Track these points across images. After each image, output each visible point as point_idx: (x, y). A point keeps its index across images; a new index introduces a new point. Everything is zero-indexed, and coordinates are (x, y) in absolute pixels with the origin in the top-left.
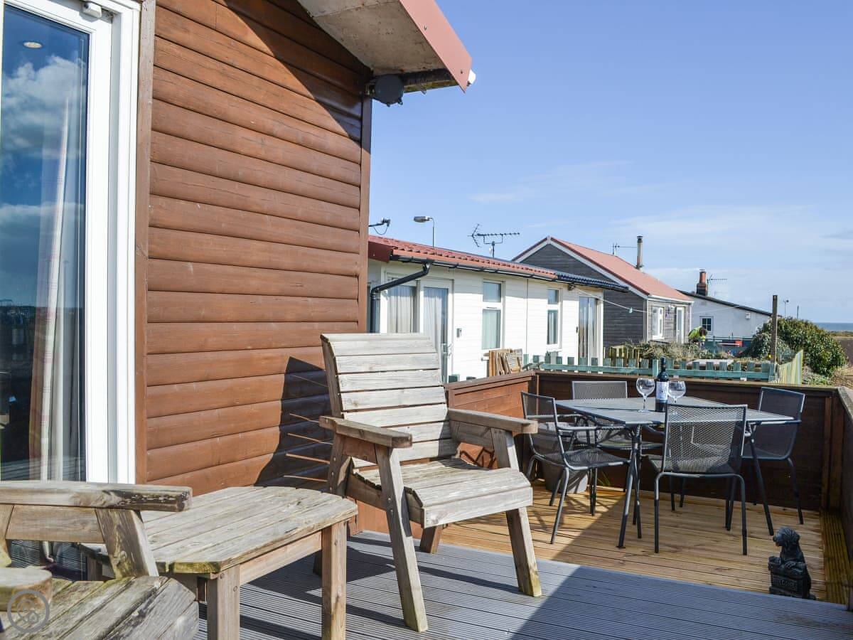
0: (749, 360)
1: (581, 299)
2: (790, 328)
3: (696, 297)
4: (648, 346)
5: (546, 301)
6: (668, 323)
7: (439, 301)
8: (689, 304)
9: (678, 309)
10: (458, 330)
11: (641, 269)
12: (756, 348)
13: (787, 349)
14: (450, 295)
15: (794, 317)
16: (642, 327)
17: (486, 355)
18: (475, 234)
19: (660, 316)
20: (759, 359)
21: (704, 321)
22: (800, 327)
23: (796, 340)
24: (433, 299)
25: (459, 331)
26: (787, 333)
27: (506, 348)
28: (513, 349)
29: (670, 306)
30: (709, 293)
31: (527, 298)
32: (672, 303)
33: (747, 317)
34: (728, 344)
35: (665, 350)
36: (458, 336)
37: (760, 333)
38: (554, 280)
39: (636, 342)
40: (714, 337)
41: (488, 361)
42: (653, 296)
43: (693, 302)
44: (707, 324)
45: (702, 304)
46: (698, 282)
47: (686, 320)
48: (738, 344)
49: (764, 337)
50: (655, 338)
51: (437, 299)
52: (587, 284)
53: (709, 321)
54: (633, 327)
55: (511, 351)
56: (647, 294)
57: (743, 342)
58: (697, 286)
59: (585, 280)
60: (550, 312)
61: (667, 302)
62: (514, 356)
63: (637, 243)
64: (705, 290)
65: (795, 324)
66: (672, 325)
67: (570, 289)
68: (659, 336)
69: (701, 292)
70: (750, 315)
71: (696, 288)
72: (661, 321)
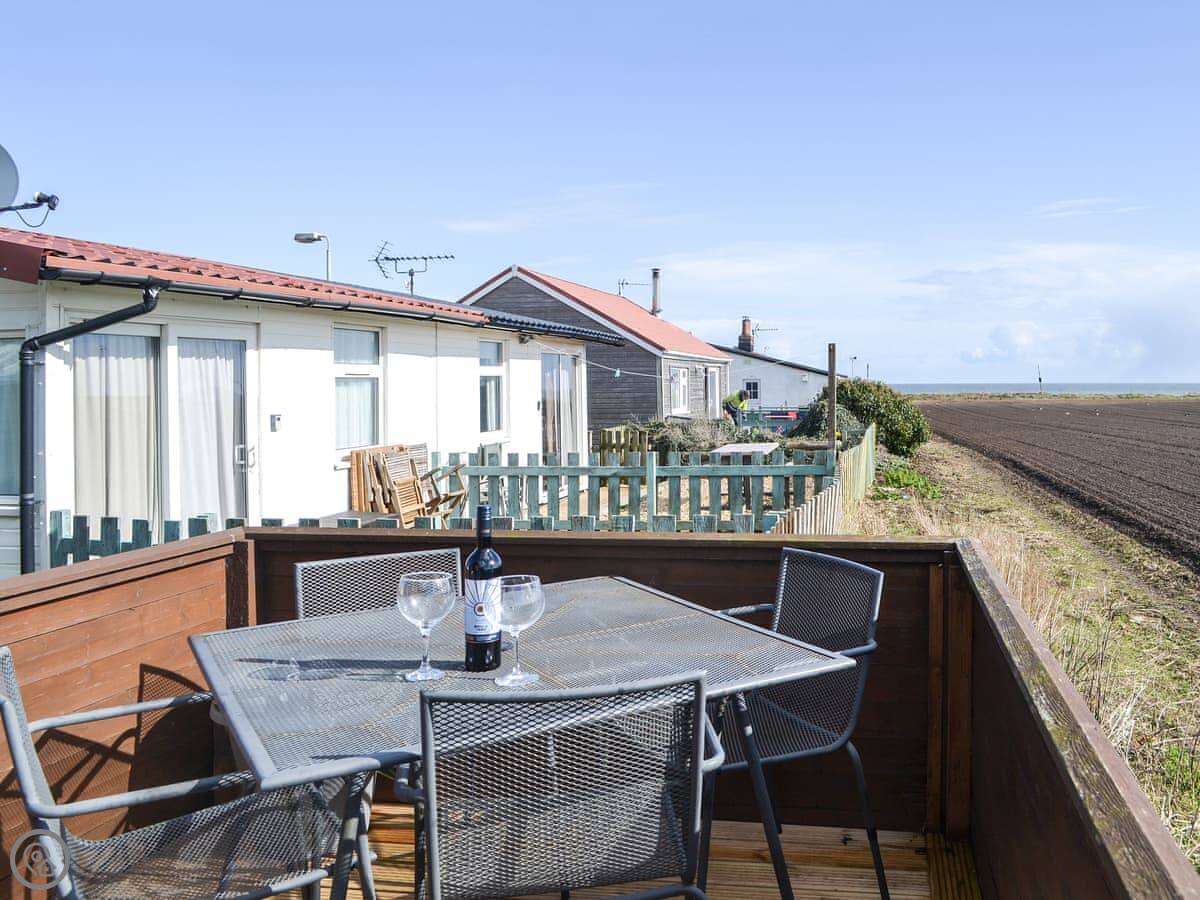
0: (803, 440)
1: (545, 357)
2: (858, 393)
3: (737, 353)
4: (662, 425)
5: (476, 361)
6: (695, 390)
7: (226, 367)
8: (726, 363)
9: (710, 370)
10: (273, 417)
11: (659, 315)
12: (813, 424)
13: (854, 423)
14: (251, 354)
15: (864, 377)
16: (656, 397)
17: (346, 459)
18: (382, 257)
19: (683, 381)
20: (818, 437)
21: (749, 385)
22: (870, 391)
23: (866, 409)
24: (211, 362)
25: (274, 420)
26: (854, 400)
27: (390, 443)
28: (405, 444)
29: (697, 366)
30: (755, 348)
31: (436, 356)
32: (701, 361)
33: (804, 379)
34: (779, 415)
35: (684, 429)
36: (273, 428)
37: (819, 400)
38: (480, 325)
39: (644, 420)
40: (760, 408)
41: (350, 470)
42: (670, 352)
43: (731, 360)
44: (752, 390)
45: (746, 363)
46: (740, 333)
47: (723, 386)
48: (792, 416)
49: (823, 406)
50: (675, 412)
51: (221, 362)
52: (547, 333)
53: (755, 385)
54: (643, 397)
55: (401, 449)
56: (662, 349)
57: (797, 414)
58: (740, 339)
59: (544, 326)
60: (484, 380)
61: (694, 360)
62: (405, 458)
63: (651, 279)
64: (749, 345)
65: (863, 387)
66: (702, 393)
67: (522, 341)
68: (681, 410)
69: (745, 347)
70: (808, 376)
71: (737, 341)
72: (684, 387)
